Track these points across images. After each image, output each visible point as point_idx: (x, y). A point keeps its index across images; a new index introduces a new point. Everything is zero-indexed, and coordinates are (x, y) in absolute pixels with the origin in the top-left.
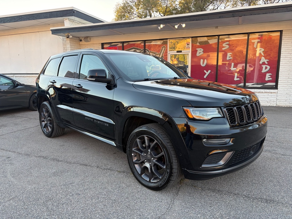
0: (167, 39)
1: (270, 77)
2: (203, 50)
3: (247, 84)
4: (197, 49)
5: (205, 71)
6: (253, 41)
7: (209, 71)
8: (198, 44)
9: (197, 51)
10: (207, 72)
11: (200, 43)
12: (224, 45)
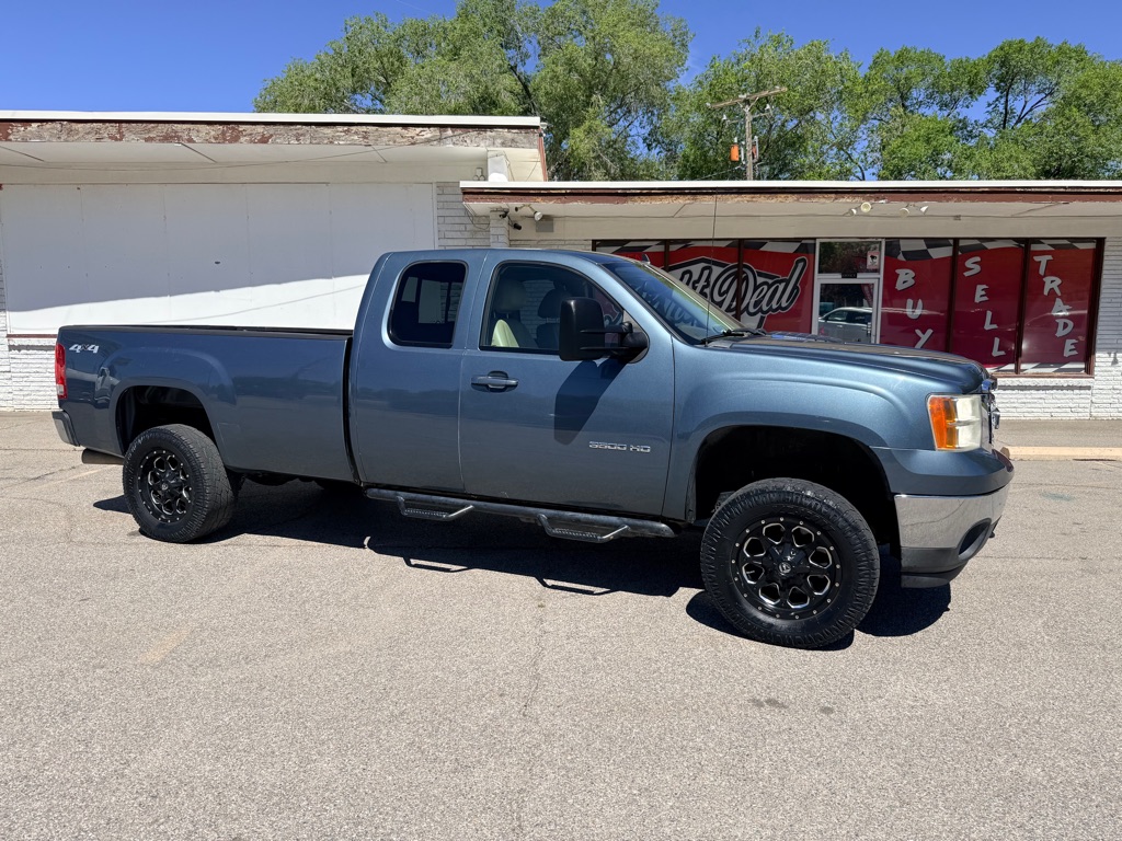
0: (815, 239)
1: (1073, 347)
2: (913, 274)
3: (1023, 366)
4: (898, 271)
5: (918, 332)
6: (1037, 259)
7: (930, 332)
8: (901, 257)
9: (898, 275)
10: (924, 333)
11: (905, 253)
12: (969, 264)
